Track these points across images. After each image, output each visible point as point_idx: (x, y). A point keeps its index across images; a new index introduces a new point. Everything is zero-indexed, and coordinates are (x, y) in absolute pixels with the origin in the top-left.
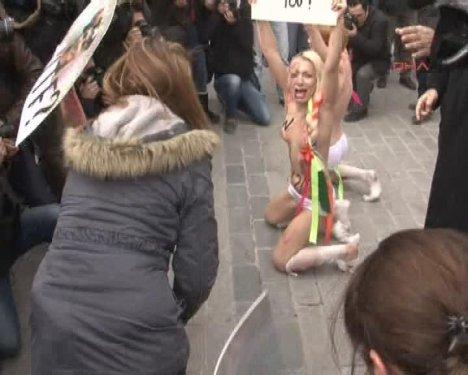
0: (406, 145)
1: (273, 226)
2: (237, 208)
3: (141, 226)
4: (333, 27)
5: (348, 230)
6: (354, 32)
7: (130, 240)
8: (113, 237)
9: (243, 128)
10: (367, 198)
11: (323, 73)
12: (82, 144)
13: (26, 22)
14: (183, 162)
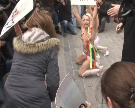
0: (116, 40)
1: (78, 64)
2: (68, 59)
3: (36, 68)
4: (95, 6)
5: (100, 65)
6: (99, 7)
7: (33, 72)
8: (28, 72)
9: (69, 36)
10: (105, 55)
11: (92, 19)
12: (18, 43)
13: (6, 7)
14: (49, 48)
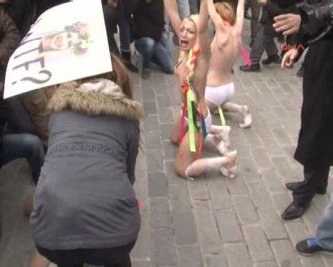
5: (229, 148)
9: (155, 76)
10: (242, 125)
